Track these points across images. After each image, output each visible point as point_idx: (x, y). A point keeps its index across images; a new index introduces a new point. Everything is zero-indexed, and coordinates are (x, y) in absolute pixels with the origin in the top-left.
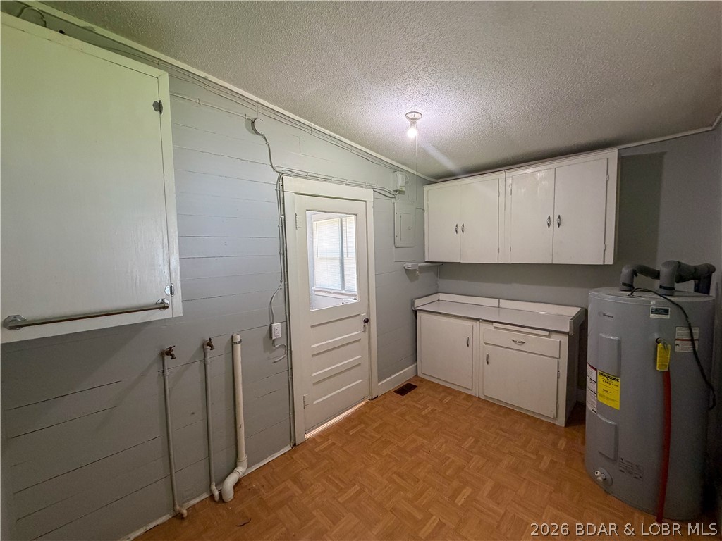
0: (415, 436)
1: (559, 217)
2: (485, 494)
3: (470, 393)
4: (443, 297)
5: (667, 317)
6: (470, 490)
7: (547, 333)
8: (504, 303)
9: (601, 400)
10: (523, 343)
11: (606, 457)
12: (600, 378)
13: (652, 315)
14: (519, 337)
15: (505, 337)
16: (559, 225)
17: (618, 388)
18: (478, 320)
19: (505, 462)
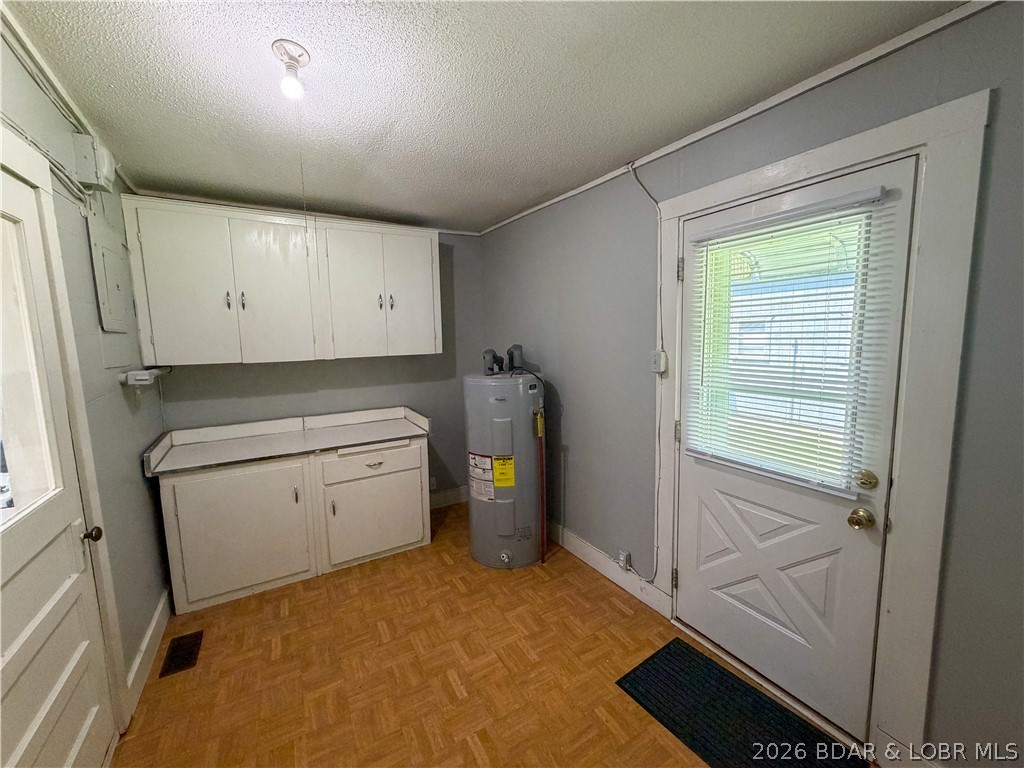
0: (310, 696)
1: (391, 297)
2: (467, 659)
3: (308, 576)
4: (179, 437)
5: (535, 391)
6: (453, 671)
7: (407, 441)
8: (311, 422)
9: (497, 484)
10: (380, 463)
11: (505, 536)
12: (496, 463)
13: (530, 392)
14: (374, 458)
15: (355, 465)
16: (392, 306)
17: (513, 466)
18: (313, 452)
19: (438, 614)
